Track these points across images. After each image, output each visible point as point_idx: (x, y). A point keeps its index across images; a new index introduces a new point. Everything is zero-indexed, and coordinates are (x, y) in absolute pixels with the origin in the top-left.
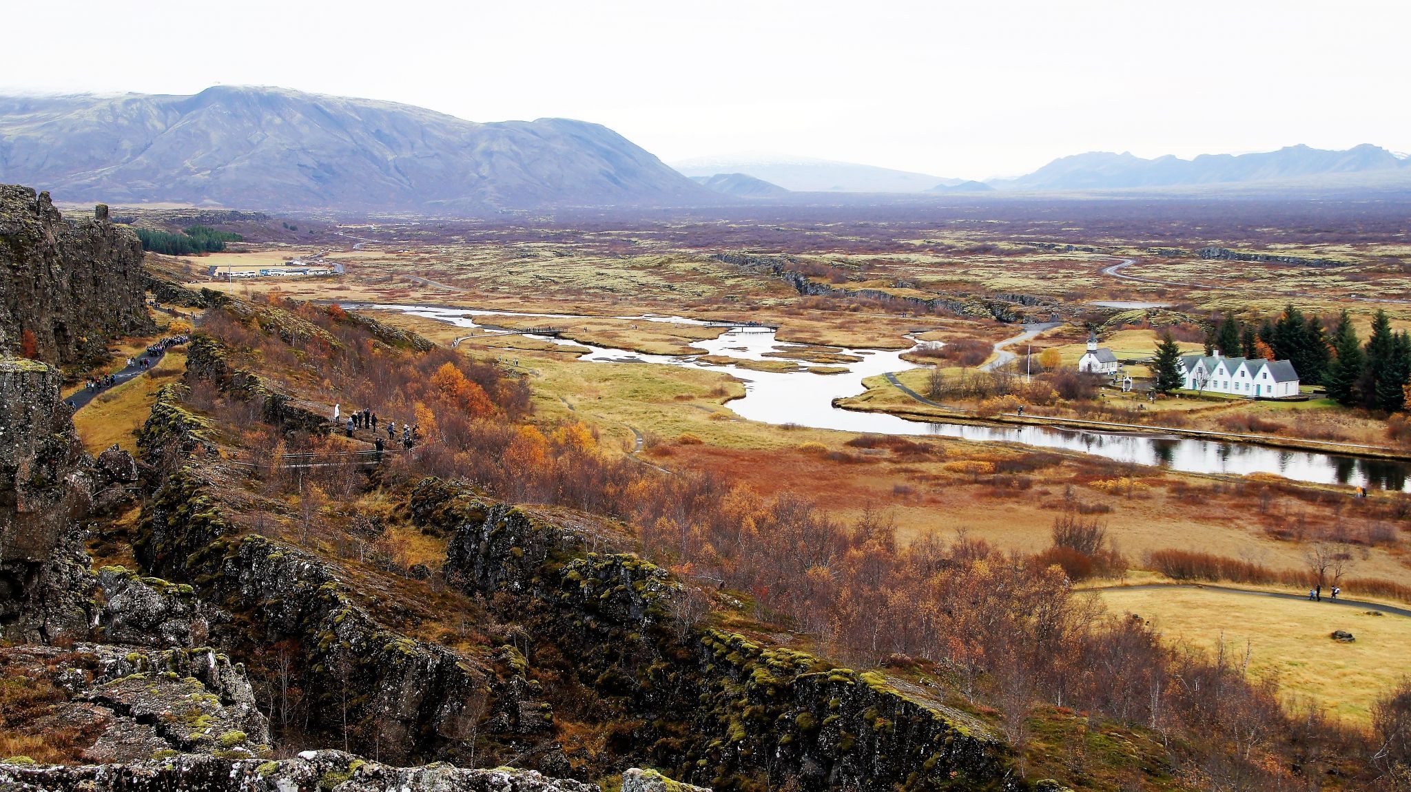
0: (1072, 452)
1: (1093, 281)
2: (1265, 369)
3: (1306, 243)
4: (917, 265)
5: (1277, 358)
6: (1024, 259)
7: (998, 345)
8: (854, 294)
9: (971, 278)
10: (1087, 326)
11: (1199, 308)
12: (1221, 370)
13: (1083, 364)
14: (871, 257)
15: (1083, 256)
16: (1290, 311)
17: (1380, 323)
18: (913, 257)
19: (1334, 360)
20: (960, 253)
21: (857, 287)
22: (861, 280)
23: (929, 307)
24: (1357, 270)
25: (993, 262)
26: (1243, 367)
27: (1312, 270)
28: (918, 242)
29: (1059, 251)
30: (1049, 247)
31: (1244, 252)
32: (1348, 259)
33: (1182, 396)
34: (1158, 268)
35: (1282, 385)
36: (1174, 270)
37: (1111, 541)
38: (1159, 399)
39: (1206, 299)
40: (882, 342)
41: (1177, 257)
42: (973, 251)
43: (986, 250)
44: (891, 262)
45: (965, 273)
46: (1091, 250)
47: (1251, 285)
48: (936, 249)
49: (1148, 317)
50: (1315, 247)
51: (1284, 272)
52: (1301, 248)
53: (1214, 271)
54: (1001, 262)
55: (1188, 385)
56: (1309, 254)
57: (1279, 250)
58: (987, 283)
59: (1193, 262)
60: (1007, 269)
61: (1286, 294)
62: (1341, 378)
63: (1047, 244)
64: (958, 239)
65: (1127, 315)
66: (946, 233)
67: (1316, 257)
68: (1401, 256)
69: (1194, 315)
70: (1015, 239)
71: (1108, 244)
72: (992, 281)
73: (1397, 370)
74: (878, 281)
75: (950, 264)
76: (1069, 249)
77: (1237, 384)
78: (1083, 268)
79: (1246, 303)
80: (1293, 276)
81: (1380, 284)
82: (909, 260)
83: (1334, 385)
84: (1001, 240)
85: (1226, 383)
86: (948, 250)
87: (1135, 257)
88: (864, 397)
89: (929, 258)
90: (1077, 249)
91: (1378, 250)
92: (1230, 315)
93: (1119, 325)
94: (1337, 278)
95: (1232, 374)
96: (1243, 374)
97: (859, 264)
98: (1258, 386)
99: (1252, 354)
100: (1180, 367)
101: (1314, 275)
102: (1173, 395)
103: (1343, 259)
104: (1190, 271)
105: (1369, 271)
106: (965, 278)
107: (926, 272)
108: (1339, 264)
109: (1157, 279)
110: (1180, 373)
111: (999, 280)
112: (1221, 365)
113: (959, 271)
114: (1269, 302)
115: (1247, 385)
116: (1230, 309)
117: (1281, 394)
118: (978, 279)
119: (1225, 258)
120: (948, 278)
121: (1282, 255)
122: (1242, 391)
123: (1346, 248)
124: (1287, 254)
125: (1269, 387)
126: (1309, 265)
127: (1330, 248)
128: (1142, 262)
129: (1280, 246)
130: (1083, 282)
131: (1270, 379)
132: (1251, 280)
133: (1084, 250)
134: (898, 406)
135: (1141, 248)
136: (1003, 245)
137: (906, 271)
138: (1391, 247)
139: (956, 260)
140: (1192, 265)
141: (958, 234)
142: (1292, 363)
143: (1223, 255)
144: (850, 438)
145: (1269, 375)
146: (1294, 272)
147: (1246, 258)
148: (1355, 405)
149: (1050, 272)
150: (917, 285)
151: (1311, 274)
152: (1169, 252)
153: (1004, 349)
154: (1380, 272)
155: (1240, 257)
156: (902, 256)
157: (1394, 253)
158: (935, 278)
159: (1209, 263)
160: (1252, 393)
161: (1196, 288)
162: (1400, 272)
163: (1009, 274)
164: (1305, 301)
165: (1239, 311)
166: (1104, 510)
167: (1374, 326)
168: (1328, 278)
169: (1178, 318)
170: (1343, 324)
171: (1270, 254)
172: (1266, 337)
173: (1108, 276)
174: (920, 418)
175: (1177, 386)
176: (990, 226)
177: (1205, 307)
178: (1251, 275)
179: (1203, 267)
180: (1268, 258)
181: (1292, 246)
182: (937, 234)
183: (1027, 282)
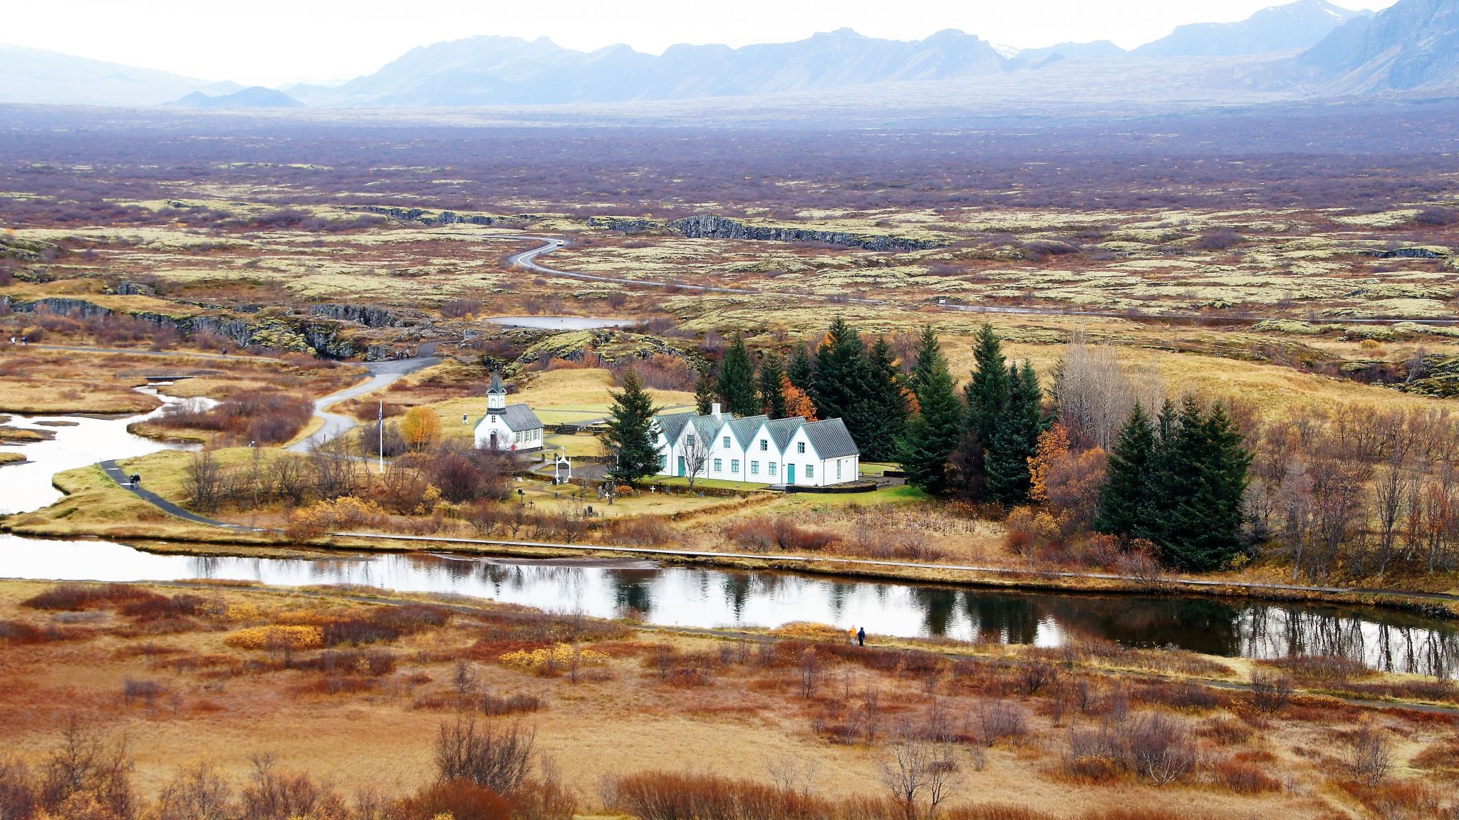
0: (468, 600)
1: (493, 279)
2: (801, 435)
3: (860, 207)
4: (156, 250)
5: (821, 415)
6: (364, 238)
7: (321, 403)
8: (30, 307)
9: (263, 276)
10: (486, 363)
11: (683, 327)
12: (727, 440)
13: (481, 435)
14: (61, 233)
15: (476, 232)
16: (838, 330)
17: (988, 350)
18: (147, 233)
19: (915, 416)
20: (240, 226)
21: (36, 293)
22: (43, 279)
23: (185, 331)
24: (947, 256)
25: (305, 244)
26: (764, 433)
27: (873, 255)
28: (155, 205)
29: (428, 223)
30: (411, 215)
31: (757, 223)
32: (931, 236)
33: (660, 488)
34: (609, 254)
35: (831, 463)
36: (638, 259)
37: (545, 763)
38: (620, 496)
39: (697, 311)
40: (93, 400)
41: (640, 234)
42: (266, 223)
43: (290, 221)
44: (103, 243)
45: (252, 265)
46: (488, 222)
47: (772, 284)
48: (194, 220)
49: (595, 345)
50: (876, 214)
51: (826, 259)
52: (853, 216)
53: (709, 258)
54: (320, 244)
55: (669, 470)
56: (866, 228)
57: (816, 220)
58: (297, 285)
59: (669, 242)
60: (333, 257)
61: (832, 300)
62: (928, 448)
63: (405, 209)
64: (236, 200)
65: (557, 342)
66: (210, 188)
67: (878, 232)
68: (1016, 231)
69: (676, 340)
70: (345, 201)
71: (518, 211)
72: (306, 281)
73: (1018, 432)
74: (78, 282)
75: (223, 248)
76: (446, 219)
77: (755, 465)
78: (474, 256)
79: (763, 316)
80: (841, 267)
81: (985, 280)
82: (139, 241)
83: (917, 462)
84: (318, 202)
85: (735, 463)
86: (217, 222)
87: (567, 234)
88: (60, 509)
89: (180, 237)
90: (461, 220)
91: (979, 220)
92: (738, 339)
93: (545, 361)
94: (914, 269)
95: (745, 446)
96: (764, 445)
97: (36, 247)
98: (791, 466)
99: (778, 410)
100: (655, 436)
101: (876, 264)
102: (645, 488)
103: (923, 235)
104: (666, 260)
105: (965, 256)
106: (252, 274)
107: (174, 264)
108: (916, 245)
109: (608, 276)
110: (656, 446)
111: (319, 279)
112: (726, 431)
113: (241, 262)
114: (803, 315)
115: (772, 466)
116: (737, 328)
117: (831, 480)
118: (278, 277)
119: (726, 235)
120: (219, 274)
121: (822, 229)
122: (764, 477)
123: (926, 216)
124: (830, 227)
125: (810, 469)
126: (867, 246)
127: (900, 216)
128: (581, 244)
129: (817, 213)
130: (475, 280)
131: (811, 454)
132: (772, 275)
133: (476, 220)
134: (129, 525)
135: (578, 217)
136: (323, 212)
137: (135, 262)
138: (999, 215)
139: (234, 239)
140: (670, 248)
141: (235, 190)
142: (846, 423)
143: (723, 229)
144: (33, 593)
145: (809, 446)
146: (844, 259)
147: (762, 235)
148: (952, 494)
149: (414, 263)
150: (158, 289)
151: (872, 264)
152: (626, 226)
153: (334, 410)
154: (983, 258)
155: (751, 233)
156: (126, 233)
157: (1008, 224)
158: (193, 275)
159: (697, 246)
160: (781, 480)
161: (677, 291)
162: (1015, 258)
163: (338, 266)
164: (863, 311)
165: (754, 332)
166: (529, 706)
167: (978, 355)
168: (900, 271)
169: (648, 346)
170: (928, 352)
171: (801, 227)
172: (800, 376)
173: (521, 270)
174: (175, 547)
175: (653, 469)
176: (296, 177)
177: (694, 325)
178: (772, 266)
179: (688, 252)
180: (799, 235)
181: (839, 212)
182: (195, 189)
183: (372, 283)
